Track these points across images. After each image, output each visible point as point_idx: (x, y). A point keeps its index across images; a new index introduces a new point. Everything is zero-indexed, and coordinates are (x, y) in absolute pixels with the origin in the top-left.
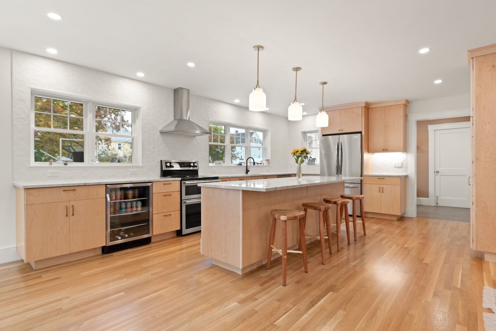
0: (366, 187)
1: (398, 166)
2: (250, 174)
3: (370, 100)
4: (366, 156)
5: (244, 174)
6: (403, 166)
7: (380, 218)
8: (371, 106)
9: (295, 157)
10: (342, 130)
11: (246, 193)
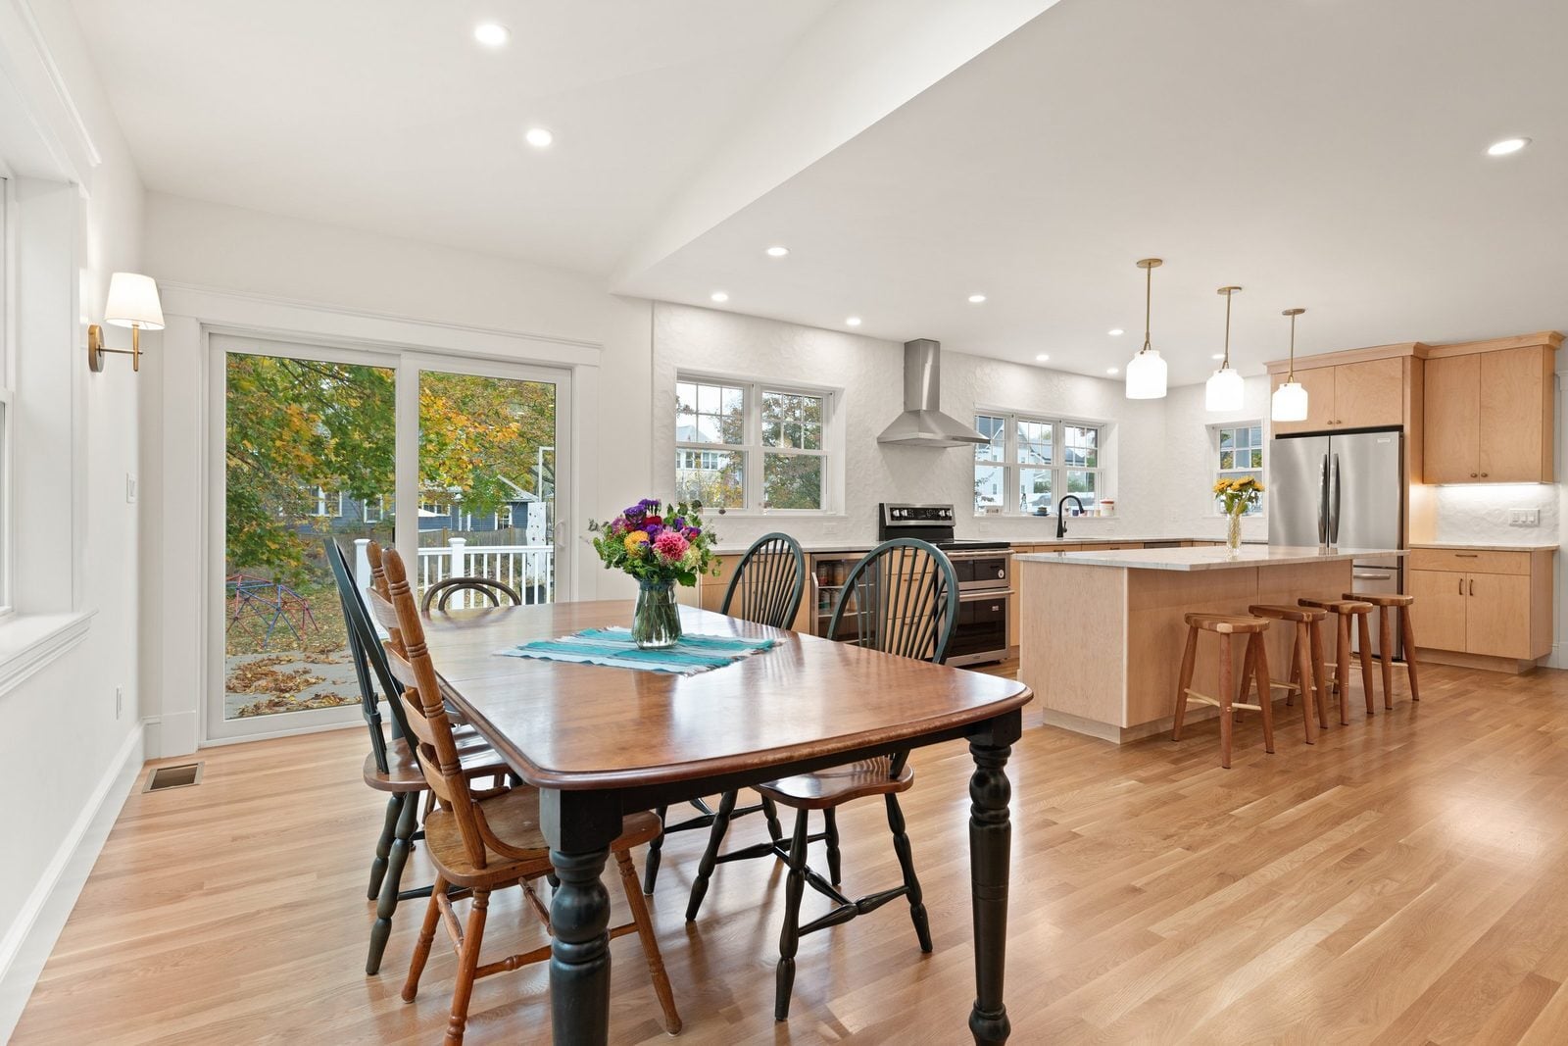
0: (1412, 578)
1: (1524, 522)
2: (1067, 537)
3: (1428, 337)
4: (1417, 492)
5: (1053, 539)
6: (1543, 523)
7: (1464, 665)
8: (1432, 354)
9: (1223, 497)
10: (1340, 422)
11: (1136, 574)
